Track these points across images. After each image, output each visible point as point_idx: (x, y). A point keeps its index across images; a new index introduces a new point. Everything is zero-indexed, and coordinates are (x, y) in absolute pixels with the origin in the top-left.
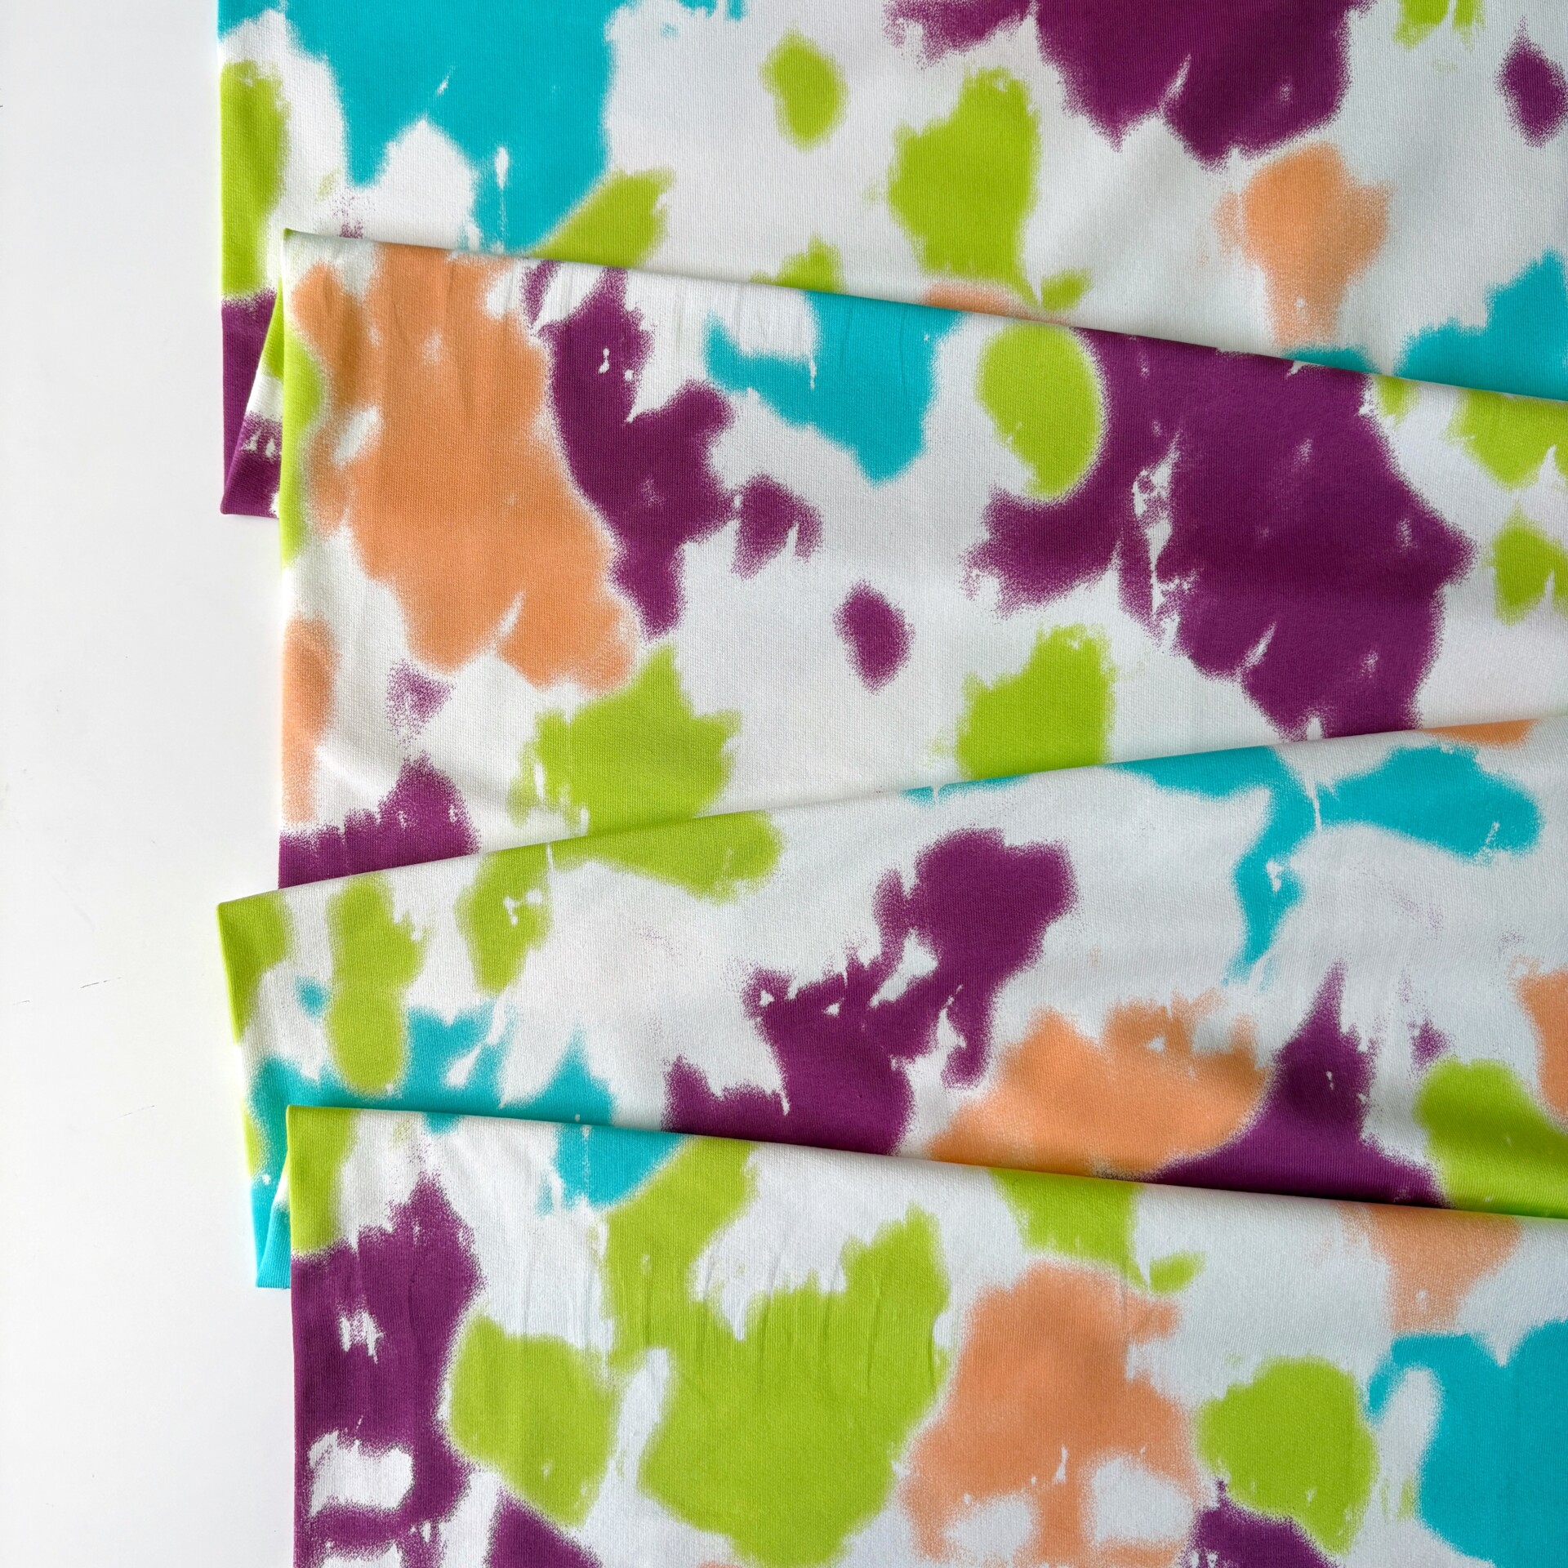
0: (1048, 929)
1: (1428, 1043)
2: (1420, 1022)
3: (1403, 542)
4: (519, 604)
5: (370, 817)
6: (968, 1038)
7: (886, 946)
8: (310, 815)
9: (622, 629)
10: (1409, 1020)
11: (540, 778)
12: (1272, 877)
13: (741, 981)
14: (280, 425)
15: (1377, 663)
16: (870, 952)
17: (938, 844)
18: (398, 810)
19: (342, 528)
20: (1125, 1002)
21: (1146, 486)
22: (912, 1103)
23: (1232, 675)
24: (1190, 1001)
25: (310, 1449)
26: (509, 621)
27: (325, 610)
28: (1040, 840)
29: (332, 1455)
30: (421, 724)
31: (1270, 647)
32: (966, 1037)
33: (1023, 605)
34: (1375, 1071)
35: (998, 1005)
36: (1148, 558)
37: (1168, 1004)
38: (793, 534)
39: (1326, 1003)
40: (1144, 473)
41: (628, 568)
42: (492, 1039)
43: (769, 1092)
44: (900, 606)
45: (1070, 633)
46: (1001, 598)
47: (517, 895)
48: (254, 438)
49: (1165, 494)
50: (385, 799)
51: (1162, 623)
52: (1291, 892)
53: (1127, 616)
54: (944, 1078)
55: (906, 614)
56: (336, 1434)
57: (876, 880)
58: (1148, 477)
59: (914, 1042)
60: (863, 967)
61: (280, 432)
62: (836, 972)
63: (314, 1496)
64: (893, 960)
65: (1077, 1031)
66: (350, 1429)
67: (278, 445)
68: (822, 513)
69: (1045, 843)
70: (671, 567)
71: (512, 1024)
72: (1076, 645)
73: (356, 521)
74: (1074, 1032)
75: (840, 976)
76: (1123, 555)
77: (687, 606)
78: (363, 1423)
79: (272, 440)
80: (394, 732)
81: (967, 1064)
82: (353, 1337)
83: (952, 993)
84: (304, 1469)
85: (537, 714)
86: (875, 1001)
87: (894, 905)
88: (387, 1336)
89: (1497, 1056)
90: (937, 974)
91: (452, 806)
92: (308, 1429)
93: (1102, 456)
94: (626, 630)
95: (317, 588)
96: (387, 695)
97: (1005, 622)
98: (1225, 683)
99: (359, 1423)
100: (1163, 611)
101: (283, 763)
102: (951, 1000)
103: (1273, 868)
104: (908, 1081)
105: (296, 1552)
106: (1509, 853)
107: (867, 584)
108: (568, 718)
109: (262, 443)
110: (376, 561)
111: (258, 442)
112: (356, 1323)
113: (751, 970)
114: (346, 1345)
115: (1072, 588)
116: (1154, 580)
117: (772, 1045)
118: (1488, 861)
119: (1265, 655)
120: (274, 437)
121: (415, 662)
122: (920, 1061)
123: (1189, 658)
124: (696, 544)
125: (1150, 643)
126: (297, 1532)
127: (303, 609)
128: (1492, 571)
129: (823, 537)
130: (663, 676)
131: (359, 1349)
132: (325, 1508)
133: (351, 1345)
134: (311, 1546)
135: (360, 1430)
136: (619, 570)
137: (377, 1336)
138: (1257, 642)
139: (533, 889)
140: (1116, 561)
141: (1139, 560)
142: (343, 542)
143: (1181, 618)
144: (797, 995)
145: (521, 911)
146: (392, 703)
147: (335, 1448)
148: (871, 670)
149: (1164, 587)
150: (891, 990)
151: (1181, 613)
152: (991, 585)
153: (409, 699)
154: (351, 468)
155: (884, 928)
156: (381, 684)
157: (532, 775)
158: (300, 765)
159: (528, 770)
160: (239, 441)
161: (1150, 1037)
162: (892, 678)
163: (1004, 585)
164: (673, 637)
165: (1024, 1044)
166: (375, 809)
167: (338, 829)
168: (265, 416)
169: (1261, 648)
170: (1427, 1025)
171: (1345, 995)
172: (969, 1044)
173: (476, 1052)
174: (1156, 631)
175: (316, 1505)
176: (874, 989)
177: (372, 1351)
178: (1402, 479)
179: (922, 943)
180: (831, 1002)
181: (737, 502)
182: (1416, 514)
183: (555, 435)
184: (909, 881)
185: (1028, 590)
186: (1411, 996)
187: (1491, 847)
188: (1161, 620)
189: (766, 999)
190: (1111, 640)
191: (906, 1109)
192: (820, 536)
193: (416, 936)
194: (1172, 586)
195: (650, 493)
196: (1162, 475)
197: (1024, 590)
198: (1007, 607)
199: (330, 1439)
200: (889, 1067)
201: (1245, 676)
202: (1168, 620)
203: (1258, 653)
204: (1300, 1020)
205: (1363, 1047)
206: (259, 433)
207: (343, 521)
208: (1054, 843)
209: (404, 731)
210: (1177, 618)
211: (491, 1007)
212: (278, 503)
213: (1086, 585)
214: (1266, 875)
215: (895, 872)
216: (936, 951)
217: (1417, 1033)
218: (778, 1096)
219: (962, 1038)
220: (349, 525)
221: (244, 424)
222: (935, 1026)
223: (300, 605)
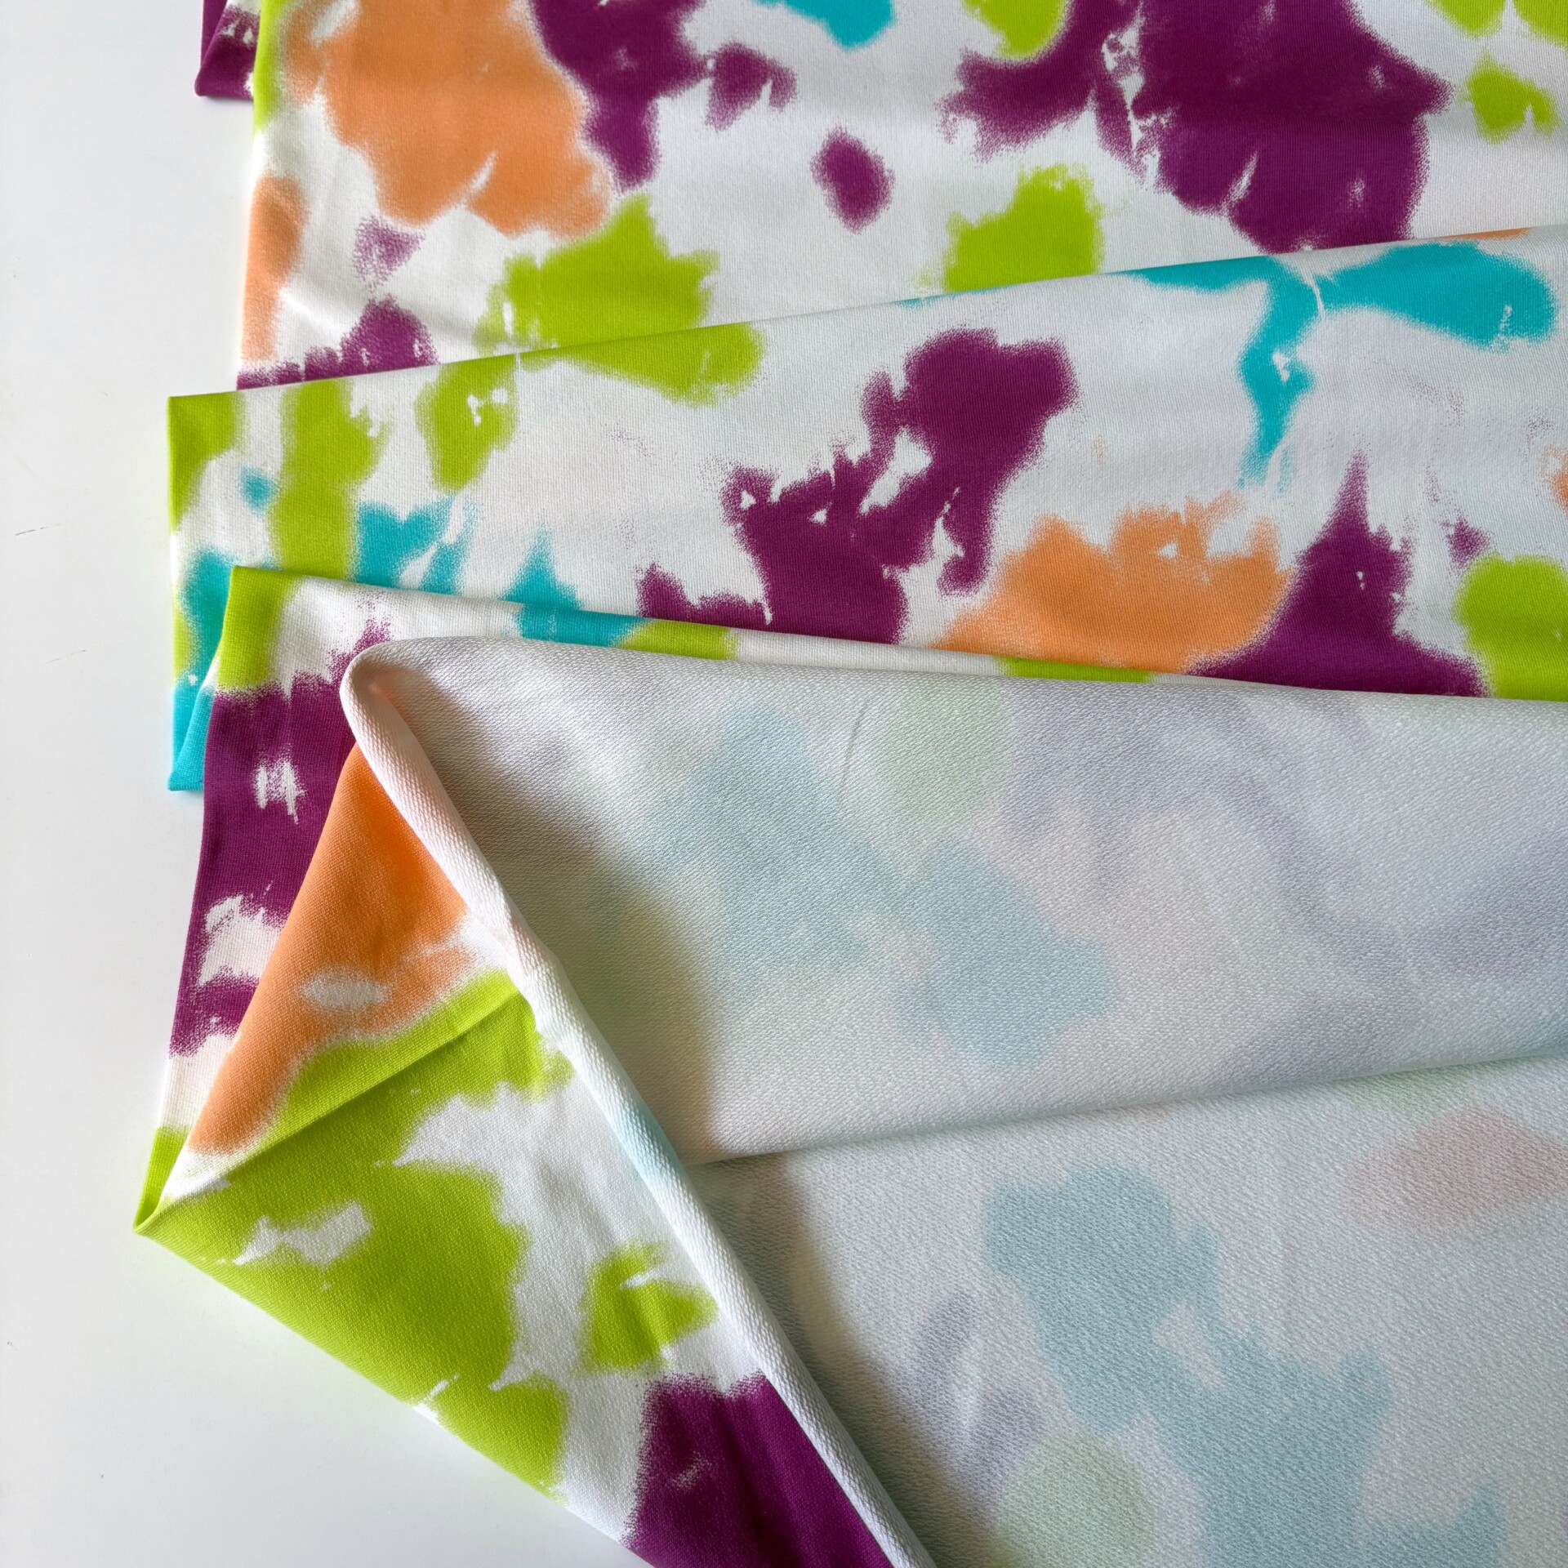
0: (1048, 422)
1: (1465, 542)
2: (1454, 521)
3: (1377, 84)
4: (491, 164)
5: (331, 355)
6: (967, 548)
7: (876, 443)
8: (270, 353)
9: (595, 183)
10: (1442, 519)
11: (508, 314)
12: (1280, 368)
13: (720, 481)
14: (259, 18)
15: (1364, 191)
16: (859, 448)
17: (928, 345)
18: (361, 347)
19: (316, 96)
20: (1135, 508)
21: (1115, 47)
22: (906, 610)
23: (1219, 209)
24: (1205, 506)
25: (208, 911)
26: (481, 179)
27: (296, 171)
28: (1035, 339)
29: (233, 922)
30: (387, 271)
31: (1253, 179)
32: (964, 546)
33: (1003, 146)
34: (1411, 569)
35: (998, 513)
36: (1123, 101)
37: (1181, 510)
38: (766, 90)
39: (1350, 505)
40: (1112, 36)
41: (601, 124)
42: (449, 537)
43: (749, 601)
44: (879, 153)
45: (1051, 173)
46: (980, 139)
47: (482, 394)
48: (232, 26)
49: (1134, 53)
50: (348, 336)
51: (1143, 159)
52: (1300, 382)
53: (1108, 154)
54: (941, 586)
55: (884, 161)
56: (239, 898)
57: (864, 382)
58: (1116, 39)
59: (909, 551)
60: (851, 464)
61: (258, 24)
62: (823, 470)
63: (205, 964)
64: (884, 456)
65: (1084, 538)
66: (256, 895)
67: (256, 34)
68: (795, 72)
69: (1040, 341)
70: (645, 121)
71: (471, 521)
72: (1058, 186)
73: (329, 90)
74: (1080, 540)
75: (826, 475)
76: (1098, 99)
77: (662, 159)
78: (272, 890)
79: (250, 29)
80: (361, 279)
81: (965, 572)
82: (269, 793)
83: (948, 498)
84: (198, 932)
85: (507, 261)
86: (865, 507)
87: (883, 406)
88: (309, 794)
89: (1541, 552)
90: (933, 473)
91: (417, 341)
92: (209, 889)
93: (1069, 23)
94: (599, 184)
95: (287, 151)
96: (354, 247)
97: (985, 164)
98: (1213, 217)
99: (268, 889)
100: (1143, 146)
101: (246, 308)
102: (947, 507)
103: (1279, 359)
104: (902, 589)
105: (176, 1024)
106: (1526, 339)
107: (844, 131)
108: (538, 262)
109: (240, 31)
110: (349, 128)
111: (236, 30)
112: (274, 775)
113: (730, 469)
114: (262, 802)
115: (1050, 127)
116: (1131, 117)
117: (753, 554)
118: (1506, 347)
119: (1249, 188)
120: (252, 27)
121: (384, 217)
122: (915, 571)
123: (1173, 194)
124: (669, 99)
125: (1133, 181)
126: (180, 1001)
127: (273, 167)
128: (1470, 105)
129: (797, 91)
130: (637, 223)
131: (276, 807)
132: (216, 978)
133: (268, 802)
134: (194, 1019)
135: (268, 897)
136: (593, 127)
137: (297, 793)
138: (1240, 175)
139: (499, 387)
140: (1091, 104)
141: (1114, 103)
142: (317, 109)
143: (1163, 154)
144: (780, 497)
145: (487, 411)
146: (360, 254)
147: (237, 915)
148: (851, 212)
149: (1142, 123)
150: (882, 492)
151: (1161, 148)
152: (968, 129)
153: (377, 250)
154: (327, 45)
155: (874, 427)
156: (348, 240)
157: (500, 313)
158: (261, 305)
159: (495, 307)
160: (218, 28)
161: (1162, 544)
162: (873, 219)
163: (981, 127)
164: (646, 188)
165: (1027, 553)
166: (337, 348)
167: (297, 366)
168: (244, 9)
169: (1245, 181)
170: (1461, 524)
171: (1369, 496)
172: (967, 553)
173: (432, 550)
174: (1138, 168)
175: (207, 974)
176: (863, 491)
177: (291, 810)
178: (1369, 31)
179: (914, 440)
180: (818, 508)
181: (710, 64)
182: (1386, 61)
183: (529, 17)
184: (899, 383)
185: (1006, 130)
186: (1440, 496)
187: (1505, 333)
188: (1142, 156)
189: (748, 500)
190: (1093, 180)
191: (899, 616)
192: (794, 89)
193: (373, 432)
194: (1150, 122)
195: (623, 59)
196: (1130, 38)
197: (1002, 131)
198: (986, 149)
199: (233, 903)
200: (880, 575)
201: (1232, 210)
202: (1148, 156)
203: (1242, 186)
204: (1324, 521)
205: (1395, 546)
206: (237, 22)
207: (317, 88)
208: (1049, 341)
209: (370, 278)
210: (1157, 154)
211: (448, 504)
212: (252, 83)
213: (1064, 124)
214: (1273, 367)
215: (884, 374)
216: (930, 446)
217: (1452, 531)
218: (760, 605)
219: (959, 547)
220: (323, 93)
221: (224, 16)
222: (930, 535)
223: (271, 164)
